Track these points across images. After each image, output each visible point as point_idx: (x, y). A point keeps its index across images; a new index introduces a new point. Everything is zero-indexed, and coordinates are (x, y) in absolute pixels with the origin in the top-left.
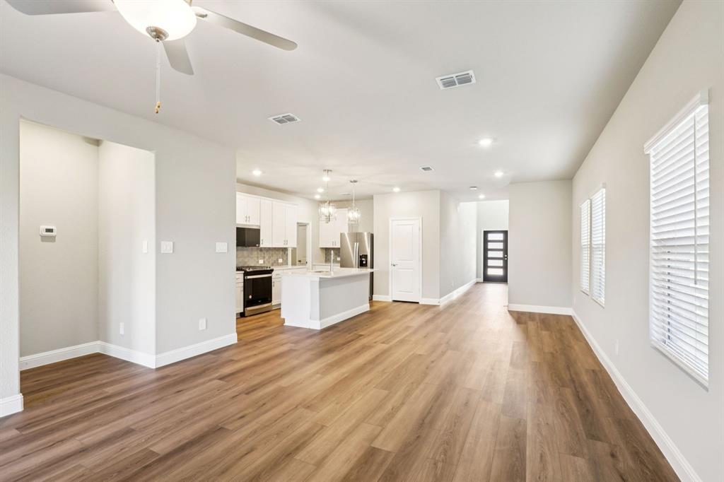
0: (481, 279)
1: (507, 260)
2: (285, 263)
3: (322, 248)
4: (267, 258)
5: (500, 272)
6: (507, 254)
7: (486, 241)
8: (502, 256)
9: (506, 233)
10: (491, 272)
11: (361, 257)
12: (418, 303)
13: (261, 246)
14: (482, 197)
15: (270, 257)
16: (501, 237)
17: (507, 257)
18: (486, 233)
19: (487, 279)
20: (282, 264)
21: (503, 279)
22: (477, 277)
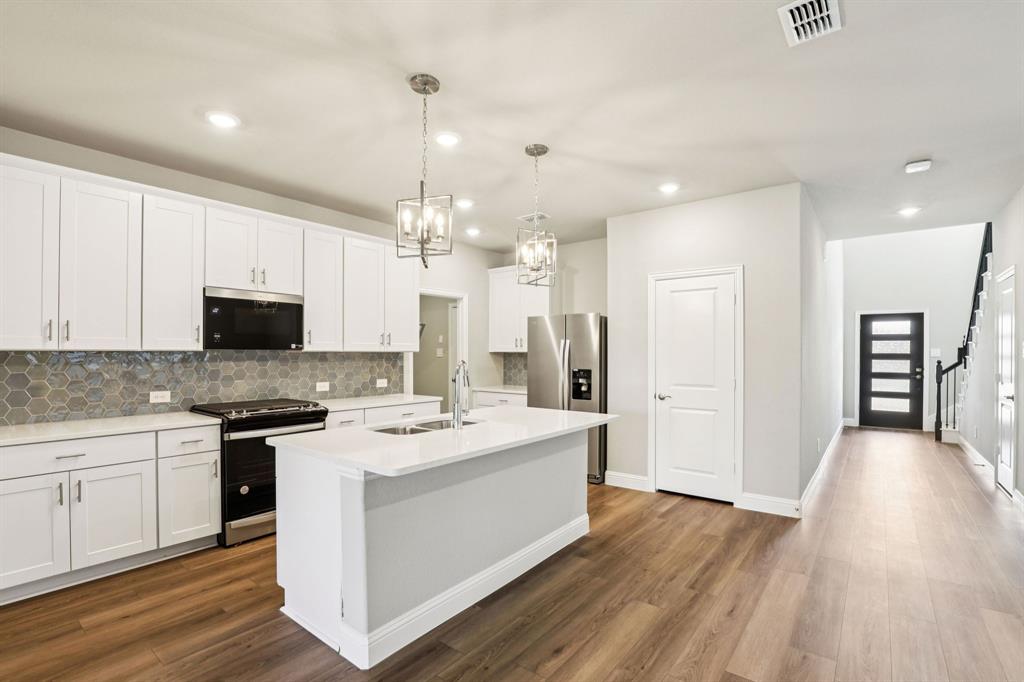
0: (855, 421)
1: (922, 380)
2: (397, 387)
3: (496, 354)
4: (341, 376)
5: (903, 406)
6: (922, 367)
7: (866, 338)
8: (907, 370)
9: (918, 319)
10: (877, 405)
11: (575, 375)
12: (732, 504)
13: (307, 348)
14: (909, 212)
15: (348, 376)
16: (905, 327)
17: (921, 373)
18: (866, 320)
19: (870, 420)
20: (386, 391)
21: (910, 423)
22: (845, 415)
